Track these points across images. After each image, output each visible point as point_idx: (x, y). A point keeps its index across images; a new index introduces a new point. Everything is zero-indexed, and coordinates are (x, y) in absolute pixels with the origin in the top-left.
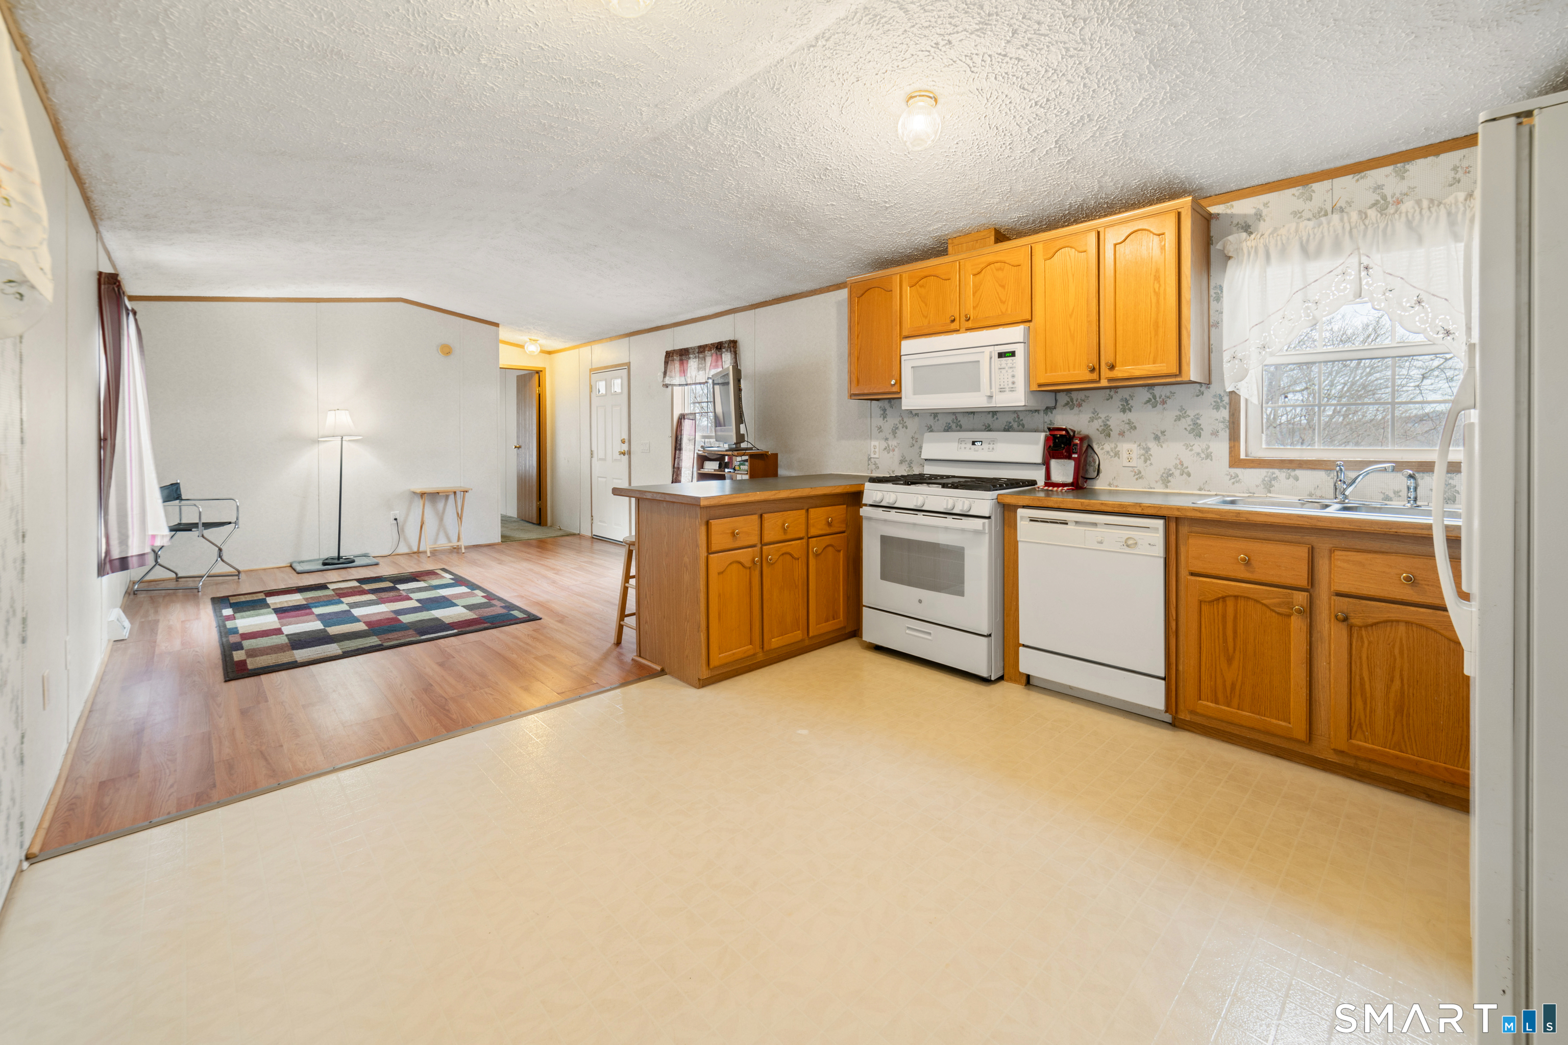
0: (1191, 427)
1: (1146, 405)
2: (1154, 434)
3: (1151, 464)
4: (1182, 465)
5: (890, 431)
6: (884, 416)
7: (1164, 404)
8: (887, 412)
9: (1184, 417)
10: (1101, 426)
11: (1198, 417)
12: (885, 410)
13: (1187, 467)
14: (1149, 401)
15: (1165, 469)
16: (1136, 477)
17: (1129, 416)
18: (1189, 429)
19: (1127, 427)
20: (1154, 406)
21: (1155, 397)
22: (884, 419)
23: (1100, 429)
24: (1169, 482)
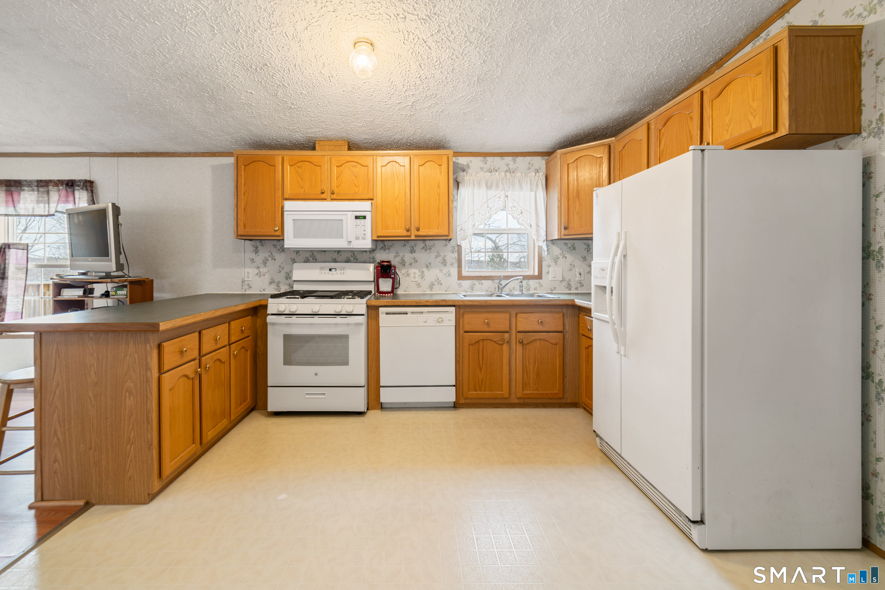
0: (442, 261)
1: (422, 250)
2: (426, 264)
3: (424, 280)
4: (438, 280)
5: (261, 262)
6: (256, 251)
7: (430, 250)
8: (259, 249)
9: (439, 256)
10: (400, 260)
11: (445, 256)
12: (257, 247)
13: (440, 281)
14: (423, 248)
15: (431, 282)
16: (418, 286)
17: (414, 255)
18: (441, 262)
19: (413, 261)
20: (426, 251)
21: (426, 246)
22: (256, 254)
23: (400, 262)
24: (433, 288)
